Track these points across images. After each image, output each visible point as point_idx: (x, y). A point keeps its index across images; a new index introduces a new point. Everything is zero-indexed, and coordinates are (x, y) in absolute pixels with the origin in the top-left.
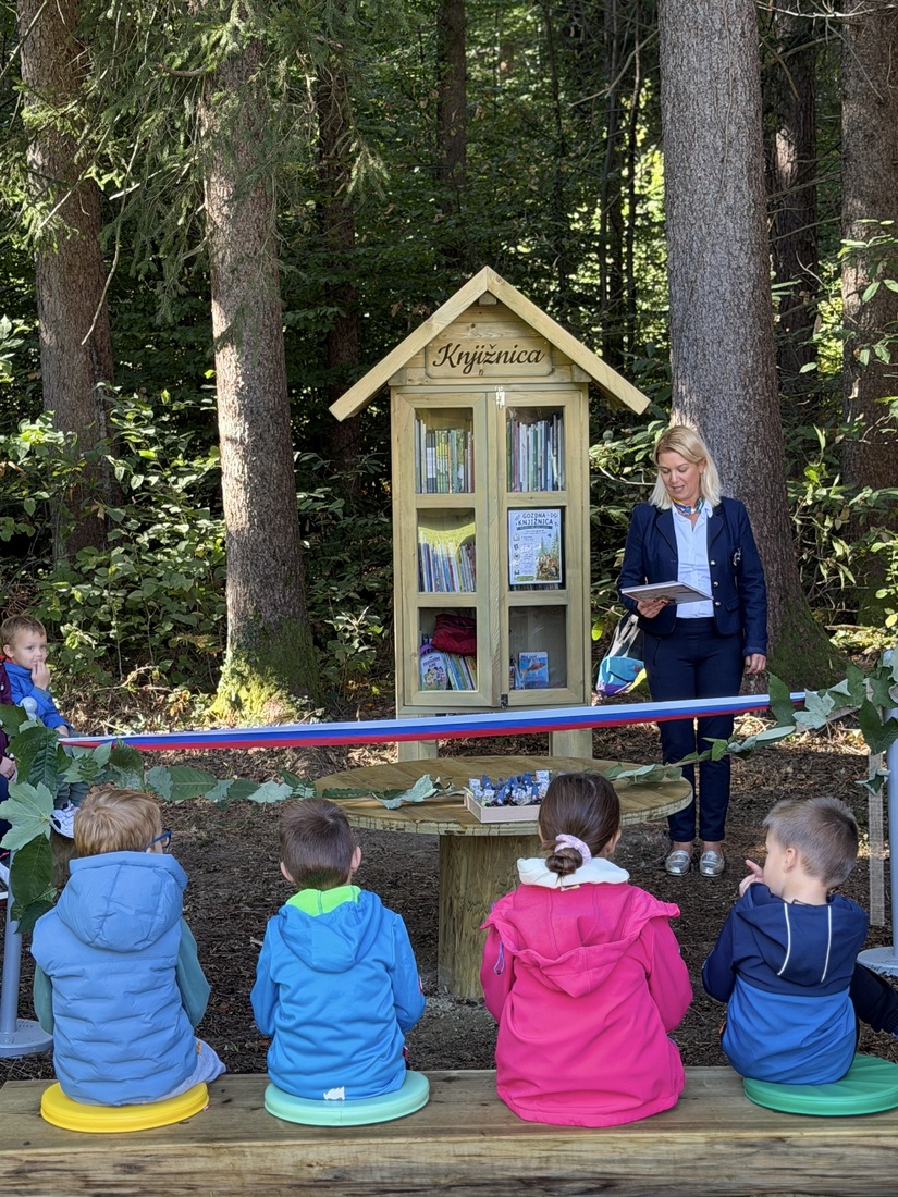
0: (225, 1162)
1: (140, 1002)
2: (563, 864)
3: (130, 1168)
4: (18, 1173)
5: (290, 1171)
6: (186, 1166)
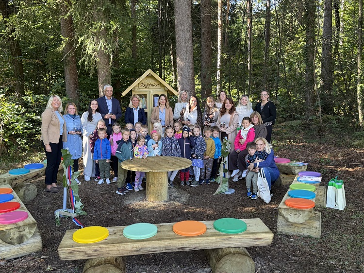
0: (116, 248)
3: (95, 250)
4: (71, 252)
5: (130, 249)
6: (108, 249)
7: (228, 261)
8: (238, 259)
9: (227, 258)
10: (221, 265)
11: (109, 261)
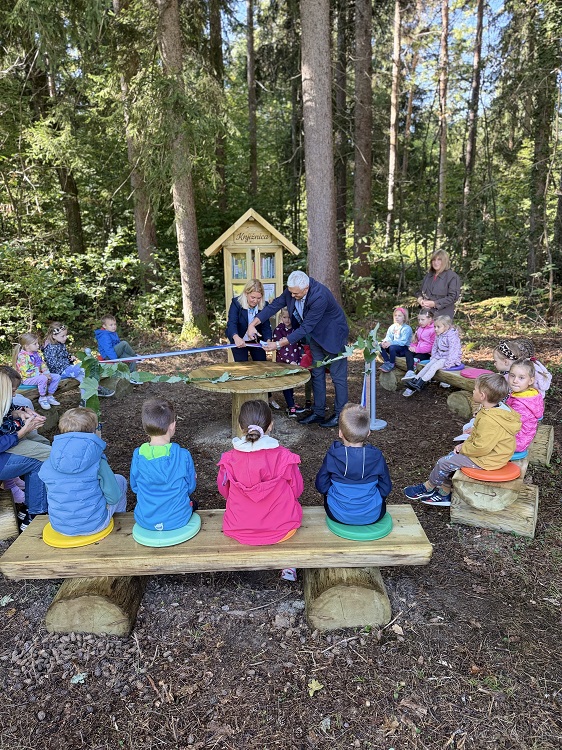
0: (110, 565)
1: (80, 495)
2: (252, 438)
3: (70, 567)
4: (23, 570)
6: (94, 566)
7: (335, 598)
8: (356, 596)
9: (333, 593)
10: (321, 605)
11: (98, 589)
